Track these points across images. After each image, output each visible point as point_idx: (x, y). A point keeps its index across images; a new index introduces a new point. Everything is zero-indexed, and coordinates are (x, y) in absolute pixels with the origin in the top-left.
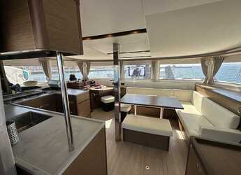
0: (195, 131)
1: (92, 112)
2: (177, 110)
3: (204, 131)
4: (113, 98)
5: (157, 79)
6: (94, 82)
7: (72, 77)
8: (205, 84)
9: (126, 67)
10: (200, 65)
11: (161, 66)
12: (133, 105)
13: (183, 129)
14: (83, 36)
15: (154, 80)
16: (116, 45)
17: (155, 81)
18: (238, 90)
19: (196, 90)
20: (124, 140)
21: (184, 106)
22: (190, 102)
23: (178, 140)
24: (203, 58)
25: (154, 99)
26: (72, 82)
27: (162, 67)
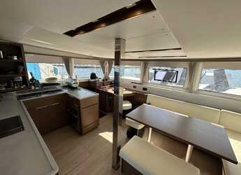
4: (130, 105)
7: (93, 76)
15: (190, 90)
17: (191, 92)
26: (93, 80)
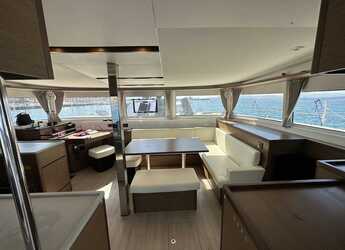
0: (222, 177)
1: (71, 177)
2: (201, 154)
3: (233, 174)
4: (112, 148)
5: (174, 116)
6: (74, 126)
8: (226, 118)
9: (128, 99)
10: (219, 96)
11: (178, 97)
12: (144, 155)
13: (210, 177)
14: (50, 45)
15: (170, 117)
16: (111, 66)
17: (171, 119)
18: (254, 123)
19: (218, 126)
20: (135, 212)
21: (208, 147)
22: (214, 141)
23: (206, 192)
24: (222, 89)
25: (172, 142)
26: (24, 127)
27: (178, 99)
